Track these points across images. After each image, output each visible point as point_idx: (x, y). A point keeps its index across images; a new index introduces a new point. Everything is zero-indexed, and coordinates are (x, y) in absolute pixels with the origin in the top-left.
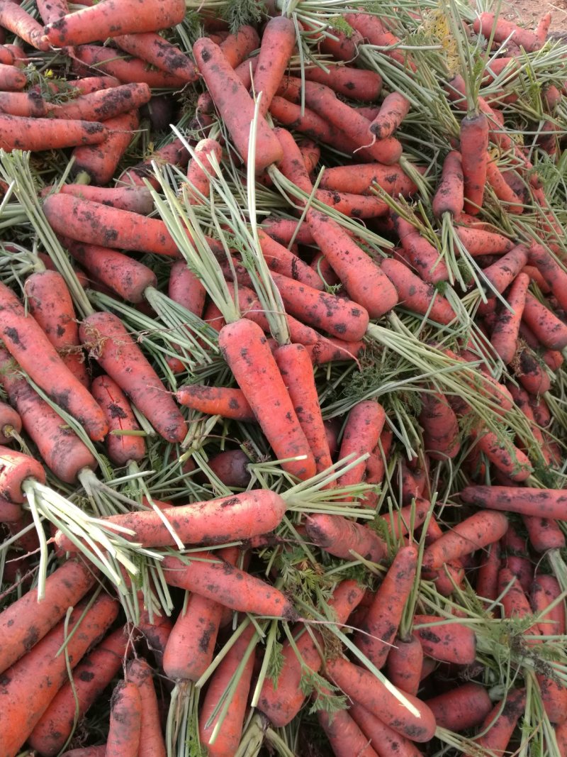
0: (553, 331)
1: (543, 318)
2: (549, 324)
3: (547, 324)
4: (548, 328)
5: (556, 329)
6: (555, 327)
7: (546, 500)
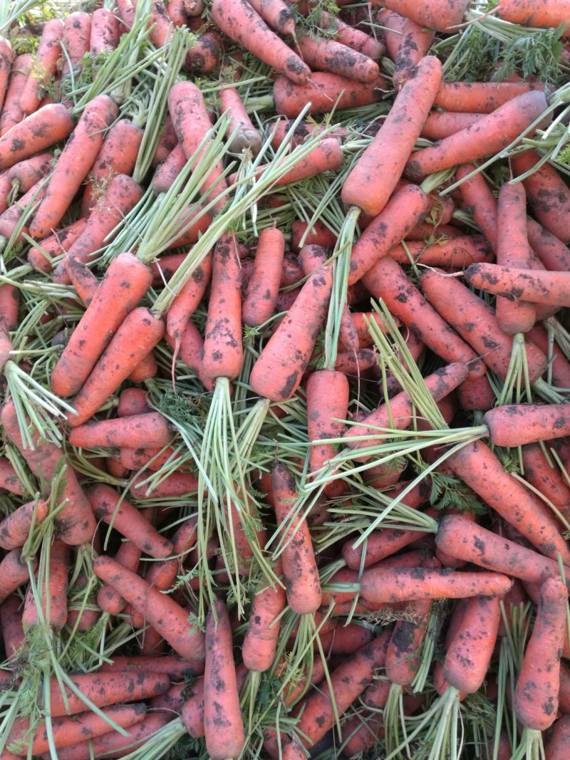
0: (458, 656)
1: (468, 635)
2: (464, 648)
3: (464, 644)
4: (459, 649)
5: (462, 660)
6: (465, 657)
7: (215, 689)
